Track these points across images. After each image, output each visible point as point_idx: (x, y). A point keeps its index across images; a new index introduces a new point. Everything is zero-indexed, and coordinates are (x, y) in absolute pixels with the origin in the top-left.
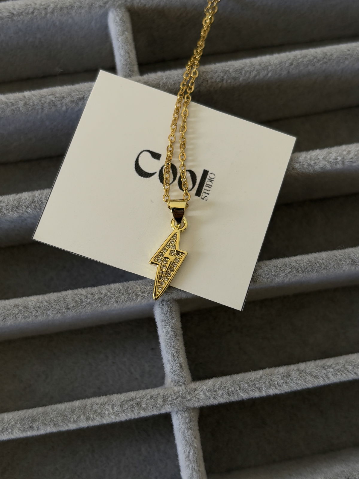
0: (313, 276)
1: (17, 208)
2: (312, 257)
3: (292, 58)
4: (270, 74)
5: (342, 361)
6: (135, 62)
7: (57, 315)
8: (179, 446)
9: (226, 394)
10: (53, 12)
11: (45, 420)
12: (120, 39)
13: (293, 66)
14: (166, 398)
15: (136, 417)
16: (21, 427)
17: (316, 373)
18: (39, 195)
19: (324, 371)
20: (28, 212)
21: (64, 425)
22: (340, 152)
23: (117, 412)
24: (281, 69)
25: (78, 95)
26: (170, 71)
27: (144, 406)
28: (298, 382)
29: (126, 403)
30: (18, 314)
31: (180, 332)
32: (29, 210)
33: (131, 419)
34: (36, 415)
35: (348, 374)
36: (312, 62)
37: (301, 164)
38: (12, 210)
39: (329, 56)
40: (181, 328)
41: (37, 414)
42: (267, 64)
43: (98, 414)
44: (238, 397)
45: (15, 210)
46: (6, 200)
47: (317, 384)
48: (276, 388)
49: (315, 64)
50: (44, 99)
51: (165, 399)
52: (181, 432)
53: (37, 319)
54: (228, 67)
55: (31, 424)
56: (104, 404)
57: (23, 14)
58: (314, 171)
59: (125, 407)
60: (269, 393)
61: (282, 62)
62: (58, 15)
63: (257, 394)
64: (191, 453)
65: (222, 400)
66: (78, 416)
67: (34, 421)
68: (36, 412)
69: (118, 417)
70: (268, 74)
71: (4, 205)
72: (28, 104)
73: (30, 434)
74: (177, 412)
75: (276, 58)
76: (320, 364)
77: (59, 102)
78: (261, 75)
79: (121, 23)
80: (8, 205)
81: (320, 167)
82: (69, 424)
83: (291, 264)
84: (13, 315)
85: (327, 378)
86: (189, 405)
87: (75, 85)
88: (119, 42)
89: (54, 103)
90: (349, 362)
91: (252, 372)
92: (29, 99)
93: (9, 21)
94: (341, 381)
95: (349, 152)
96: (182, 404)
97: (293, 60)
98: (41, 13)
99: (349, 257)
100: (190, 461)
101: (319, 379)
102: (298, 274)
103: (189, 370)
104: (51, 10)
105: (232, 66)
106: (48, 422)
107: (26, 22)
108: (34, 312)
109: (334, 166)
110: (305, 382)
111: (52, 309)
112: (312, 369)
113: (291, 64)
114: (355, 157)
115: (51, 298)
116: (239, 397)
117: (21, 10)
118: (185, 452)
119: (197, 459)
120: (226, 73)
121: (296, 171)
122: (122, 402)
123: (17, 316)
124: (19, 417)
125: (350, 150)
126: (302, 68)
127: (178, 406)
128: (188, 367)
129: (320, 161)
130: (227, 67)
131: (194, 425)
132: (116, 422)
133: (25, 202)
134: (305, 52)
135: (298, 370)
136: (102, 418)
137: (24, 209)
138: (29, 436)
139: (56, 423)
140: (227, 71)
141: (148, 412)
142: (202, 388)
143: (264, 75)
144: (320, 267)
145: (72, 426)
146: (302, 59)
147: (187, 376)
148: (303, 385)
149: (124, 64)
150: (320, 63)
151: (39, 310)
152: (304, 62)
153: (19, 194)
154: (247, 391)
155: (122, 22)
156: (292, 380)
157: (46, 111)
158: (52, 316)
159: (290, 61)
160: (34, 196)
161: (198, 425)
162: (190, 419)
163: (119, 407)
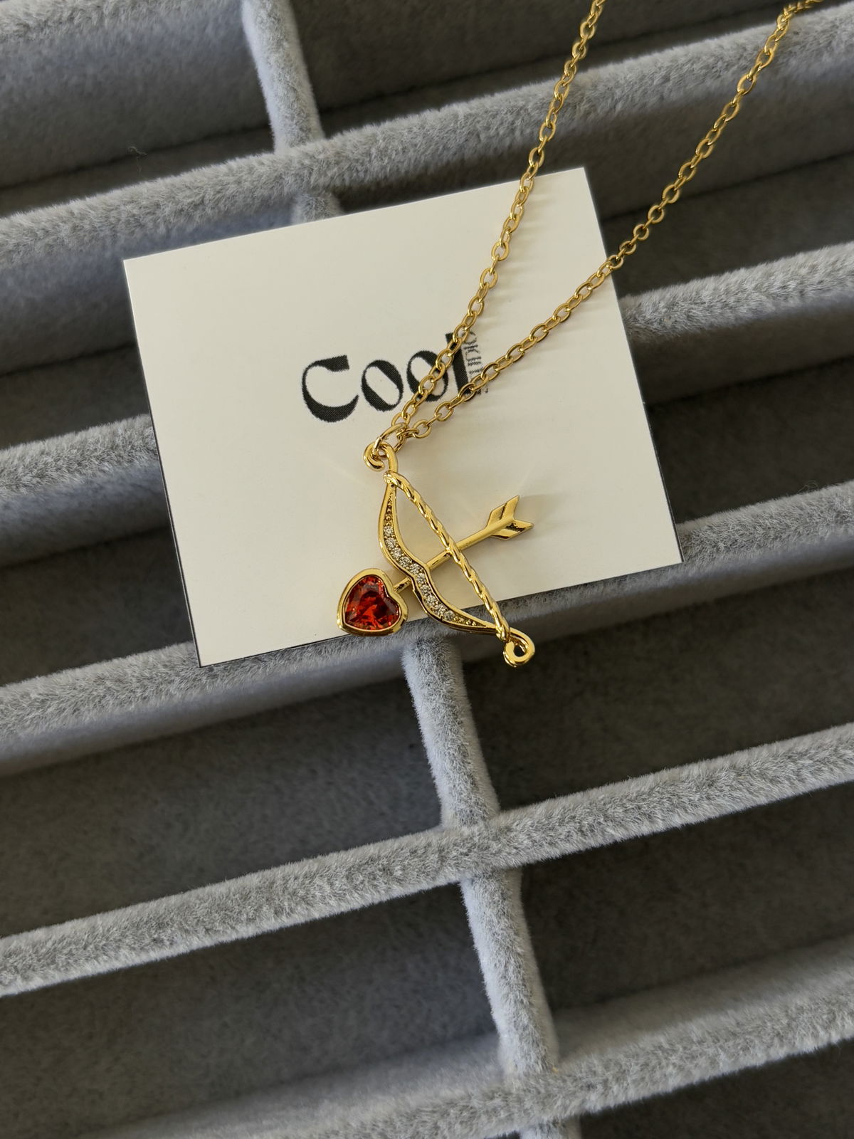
0: (753, 557)
1: (80, 464)
2: (745, 514)
3: (667, 64)
4: (619, 107)
5: (830, 740)
6: (312, 110)
7: (189, 693)
8: (483, 955)
9: (577, 834)
10: (115, 13)
11: (186, 923)
12: (273, 58)
13: (671, 82)
14: (446, 851)
15: (385, 898)
16: (135, 943)
17: (774, 771)
18: (126, 431)
19: (791, 766)
20: (104, 472)
21: (227, 928)
22: (792, 269)
23: (340, 892)
24: (645, 92)
25: (189, 197)
26: (391, 121)
27: (400, 872)
28: (735, 794)
29: (358, 869)
30: (104, 696)
31: (464, 705)
32: (106, 467)
33: (373, 904)
34: (165, 913)
35: (847, 767)
36: (714, 70)
37: (706, 305)
38: (68, 470)
39: (750, 50)
40: (465, 696)
41: (167, 912)
42: (611, 85)
43: (299, 899)
44: (604, 839)
45: (76, 470)
46: (53, 449)
47: (778, 795)
48: (686, 811)
49: (721, 74)
50: (114, 213)
51: (443, 854)
52: (485, 923)
53: (147, 702)
54: (522, 101)
55: (155, 934)
56: (310, 876)
57: (49, 23)
58: (736, 319)
59: (357, 880)
60: (672, 823)
61: (644, 76)
62: (129, 19)
63: (645, 829)
64: (511, 969)
65: (569, 848)
66: (256, 907)
67: (161, 926)
68: (163, 908)
69: (344, 902)
70: (615, 107)
71: (50, 460)
72: (80, 230)
73: (155, 955)
74: (473, 881)
75: (631, 69)
76: (780, 751)
77: (151, 217)
78: (601, 111)
79: (272, 24)
80: (60, 459)
81: (750, 309)
82: (238, 927)
83: (701, 534)
84: (93, 701)
85: (799, 781)
86: (497, 864)
87: (182, 175)
88: (271, 67)
89: (137, 220)
90: (847, 742)
91: (630, 780)
92: (83, 217)
93: (19, 42)
94: (832, 784)
95: (814, 269)
96: (482, 862)
97: (670, 69)
98: (90, 18)
99: (831, 507)
100: (510, 986)
101: (781, 783)
102: (717, 556)
103: (490, 786)
104: (110, 8)
105: (530, 96)
106: (192, 926)
107: (57, 42)
108: (139, 690)
109: (783, 304)
110: (751, 793)
111: (178, 680)
112: (763, 763)
113: (666, 79)
114: (828, 279)
115: (175, 655)
116: (606, 837)
117: (43, 15)
118: (498, 966)
119: (523, 980)
120: (518, 113)
121: (696, 323)
122: (350, 868)
123: (103, 702)
124: (128, 920)
125: (815, 263)
126: (691, 86)
127: (473, 865)
128: (487, 780)
129: (749, 295)
130: (519, 98)
131: (513, 906)
132: (342, 913)
133: (96, 449)
134: (695, 48)
135: (733, 767)
136: (309, 907)
137: (95, 464)
138: (153, 959)
139: (208, 927)
140: (521, 108)
141: (409, 886)
142: (522, 825)
143: (607, 109)
144: (766, 536)
145: (247, 931)
146: (689, 65)
147: (488, 801)
148: (748, 800)
149: (286, 114)
150: (731, 71)
151: (151, 685)
152: (695, 72)
153: (80, 433)
154: (623, 823)
155: (273, 19)
156: (721, 791)
157: (122, 242)
158: (180, 696)
159: (663, 73)
160: (114, 433)
161: (520, 905)
162: (502, 894)
163: (344, 880)
